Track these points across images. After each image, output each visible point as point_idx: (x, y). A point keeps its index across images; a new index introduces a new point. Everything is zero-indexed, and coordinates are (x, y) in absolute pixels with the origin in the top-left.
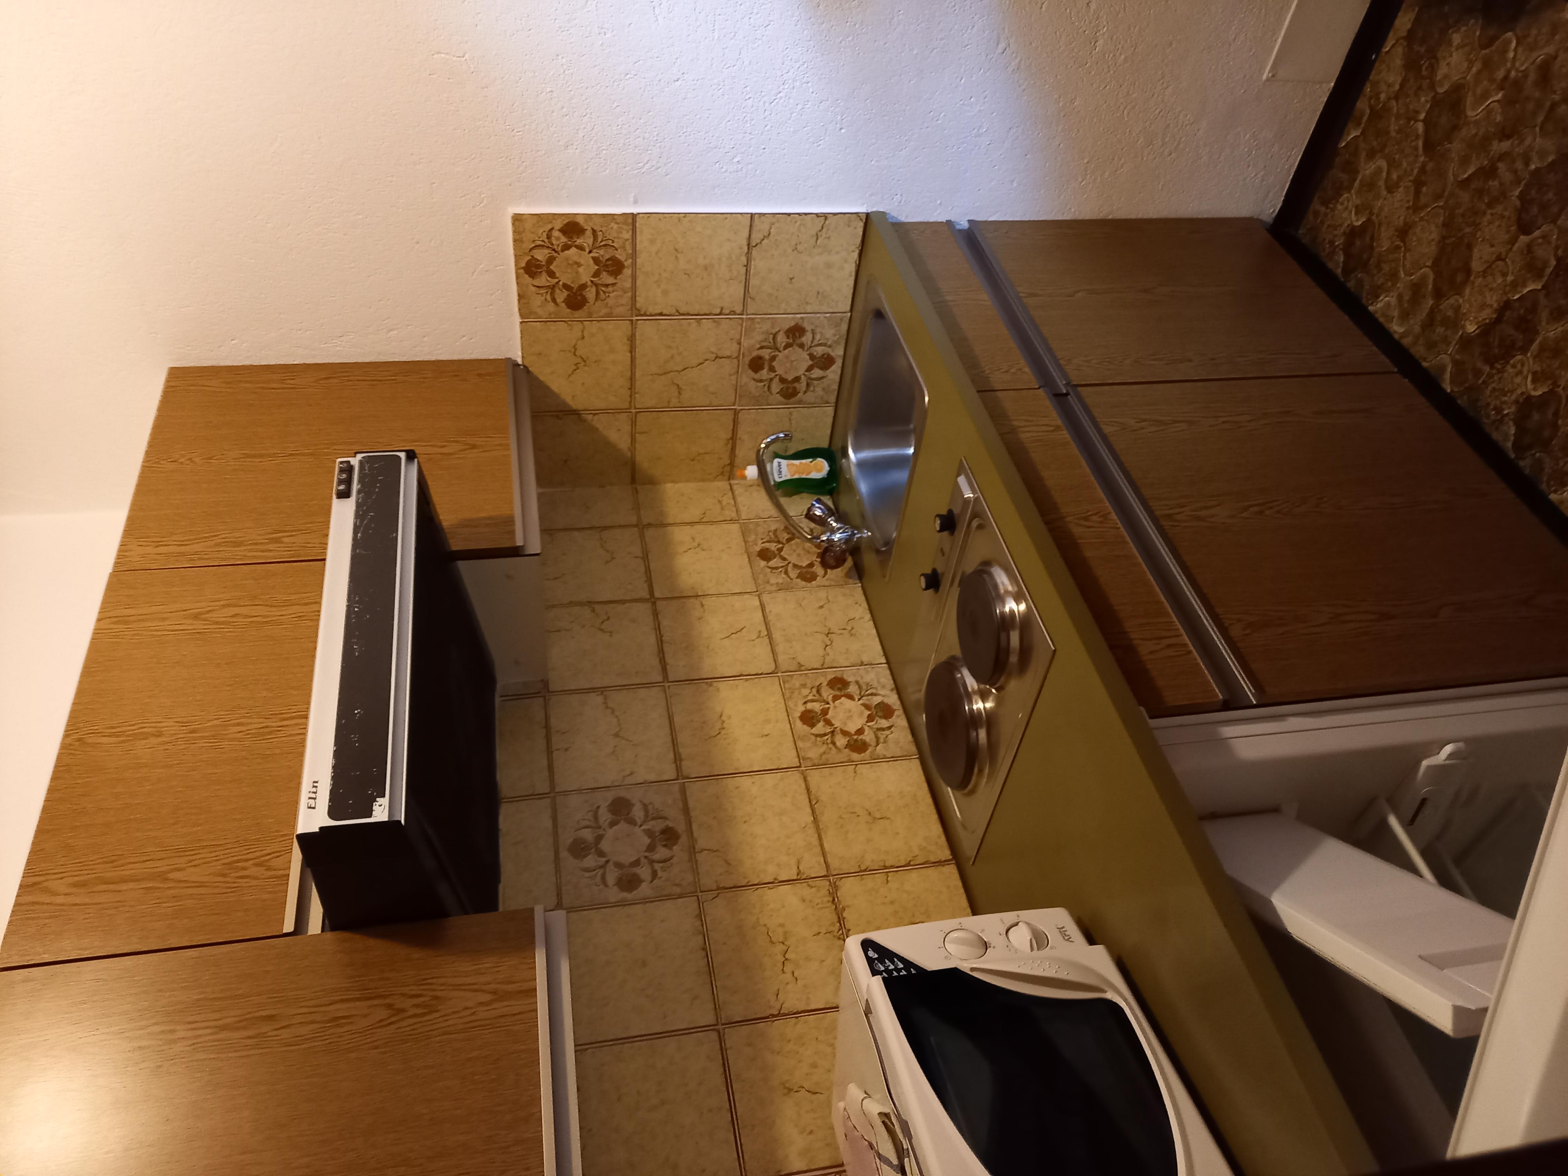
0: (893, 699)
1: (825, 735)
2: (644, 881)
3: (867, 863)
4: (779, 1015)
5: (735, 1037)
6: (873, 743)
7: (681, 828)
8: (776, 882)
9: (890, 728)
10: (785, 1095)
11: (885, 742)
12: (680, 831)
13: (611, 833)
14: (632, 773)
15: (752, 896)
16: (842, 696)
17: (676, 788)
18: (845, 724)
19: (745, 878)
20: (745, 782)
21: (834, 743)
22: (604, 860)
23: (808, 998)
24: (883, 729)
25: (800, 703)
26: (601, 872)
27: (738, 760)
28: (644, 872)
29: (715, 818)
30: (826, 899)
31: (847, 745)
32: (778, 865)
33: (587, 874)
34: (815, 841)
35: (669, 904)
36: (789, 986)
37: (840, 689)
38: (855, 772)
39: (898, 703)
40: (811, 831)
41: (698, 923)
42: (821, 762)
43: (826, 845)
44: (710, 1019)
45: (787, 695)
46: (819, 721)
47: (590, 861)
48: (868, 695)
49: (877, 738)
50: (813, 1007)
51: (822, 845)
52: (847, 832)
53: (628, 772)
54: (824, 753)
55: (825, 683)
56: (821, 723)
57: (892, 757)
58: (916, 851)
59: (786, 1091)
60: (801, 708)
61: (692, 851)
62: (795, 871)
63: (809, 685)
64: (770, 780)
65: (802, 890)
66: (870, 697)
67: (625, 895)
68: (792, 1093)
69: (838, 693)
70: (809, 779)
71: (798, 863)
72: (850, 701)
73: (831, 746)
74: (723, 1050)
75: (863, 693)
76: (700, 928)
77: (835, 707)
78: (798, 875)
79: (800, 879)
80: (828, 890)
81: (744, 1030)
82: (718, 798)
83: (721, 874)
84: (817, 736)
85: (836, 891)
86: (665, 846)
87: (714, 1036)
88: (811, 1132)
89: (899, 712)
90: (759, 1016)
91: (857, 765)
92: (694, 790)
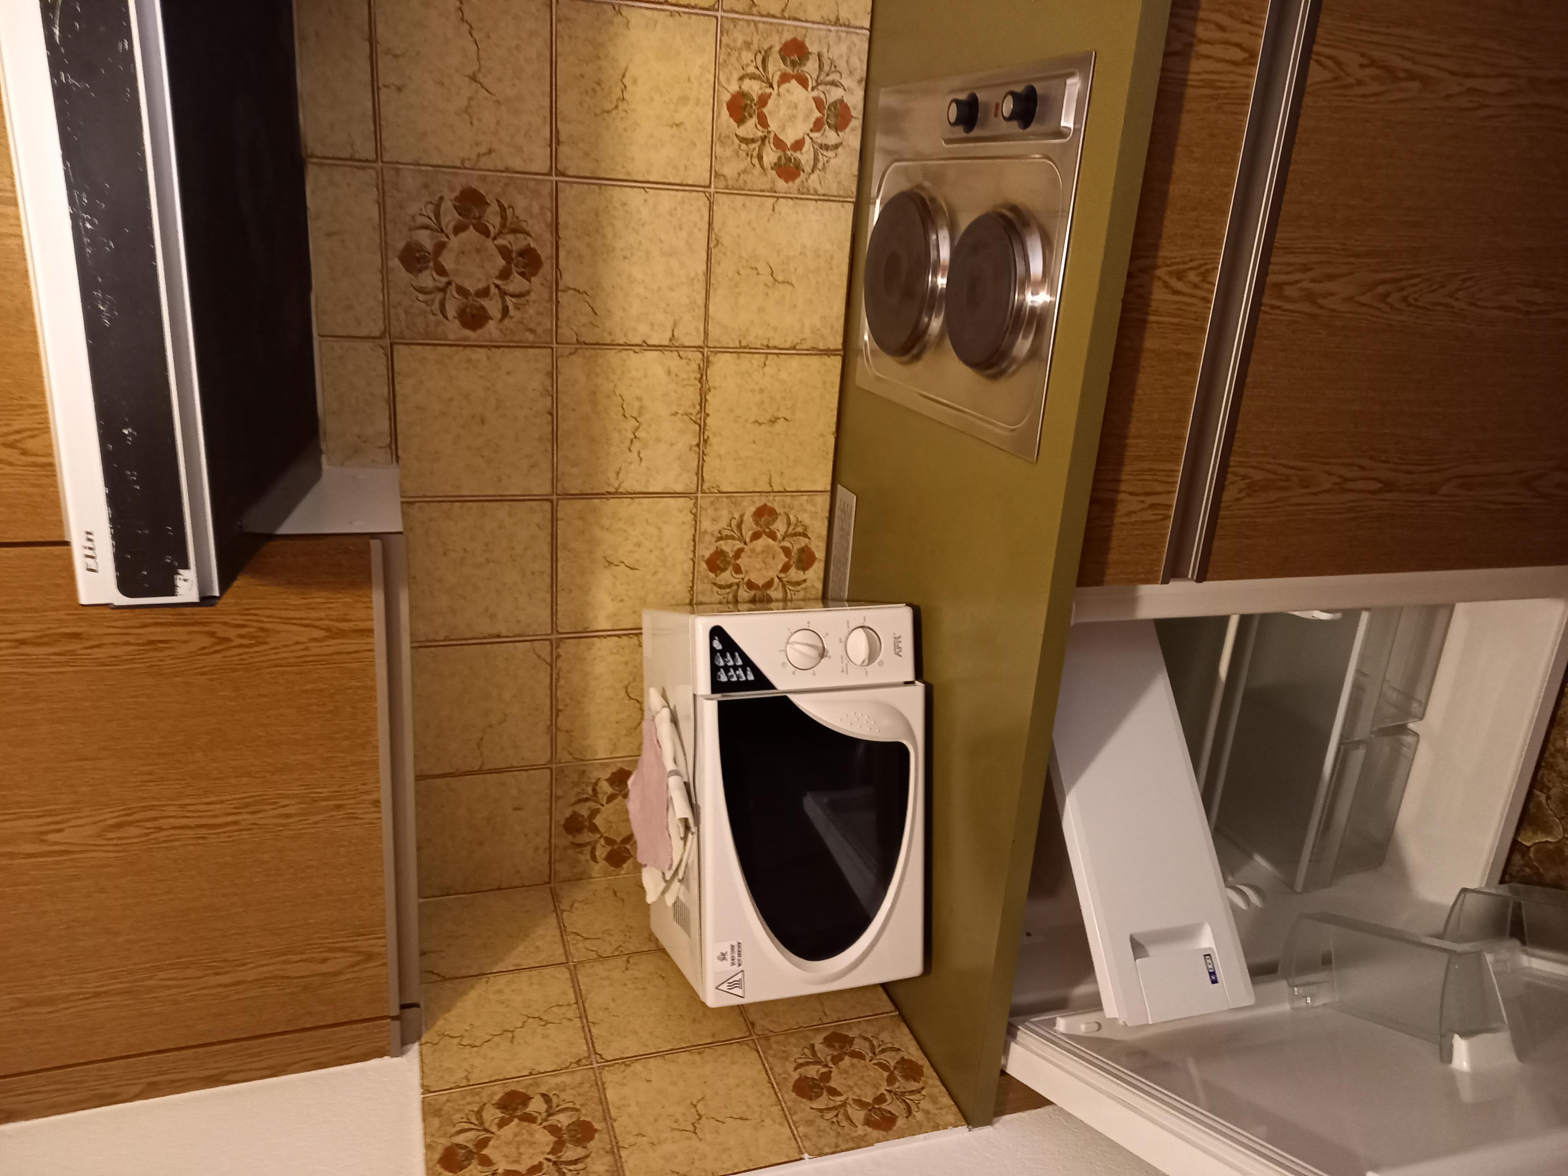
0: (855, 100)
1: (753, 141)
2: (492, 319)
3: (751, 339)
4: (617, 494)
5: (566, 509)
6: (808, 169)
7: (545, 252)
8: (646, 346)
9: (836, 147)
10: (605, 567)
11: (824, 168)
12: (543, 258)
13: (455, 242)
14: (490, 151)
15: (613, 357)
16: (793, 77)
17: (546, 190)
18: (783, 128)
19: (610, 334)
20: (634, 197)
21: (760, 158)
22: (444, 280)
23: (648, 481)
24: (827, 147)
25: (736, 76)
26: (439, 296)
27: (633, 159)
28: (493, 307)
29: (588, 245)
30: (693, 375)
31: (775, 164)
32: (652, 325)
33: (421, 297)
34: (701, 302)
35: (518, 353)
36: (633, 467)
37: (793, 64)
38: (773, 209)
39: (861, 106)
40: (700, 286)
41: (548, 382)
42: (736, 185)
43: (711, 308)
44: (546, 489)
45: (722, 57)
46: (751, 116)
47: (427, 279)
48: (826, 84)
49: (816, 160)
50: (651, 490)
51: (706, 307)
52: (740, 294)
53: (483, 149)
54: (745, 171)
55: (777, 48)
56: (754, 120)
57: (824, 195)
58: (807, 333)
59: (607, 564)
60: (734, 87)
61: (556, 286)
62: (668, 335)
63: (755, 47)
64: (667, 199)
65: (672, 360)
66: (828, 87)
67: (468, 333)
68: (612, 566)
69: (789, 70)
70: (715, 207)
71: (675, 324)
72: (800, 87)
73: (755, 161)
74: (554, 520)
75: (821, 77)
76: (550, 389)
77: (779, 94)
78: (670, 340)
79: (672, 346)
80: (699, 365)
81: (579, 504)
82: (597, 215)
83: (584, 325)
84: (744, 140)
85: (707, 367)
86: (522, 274)
87: (547, 506)
88: (622, 600)
89: (856, 123)
90: (594, 492)
91: (778, 198)
92: (568, 194)
